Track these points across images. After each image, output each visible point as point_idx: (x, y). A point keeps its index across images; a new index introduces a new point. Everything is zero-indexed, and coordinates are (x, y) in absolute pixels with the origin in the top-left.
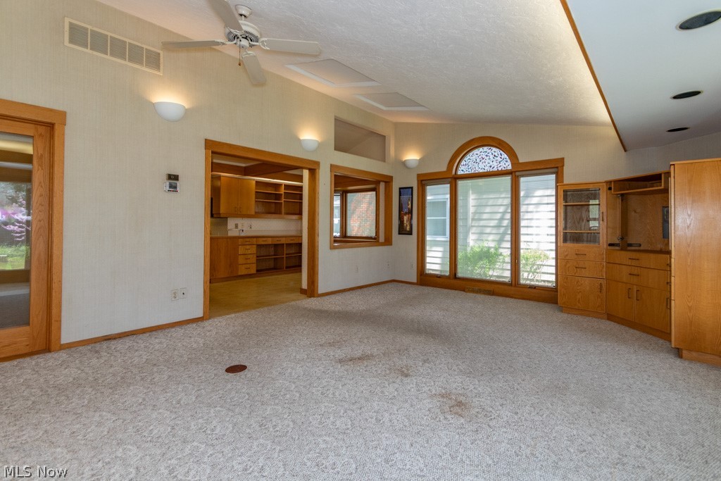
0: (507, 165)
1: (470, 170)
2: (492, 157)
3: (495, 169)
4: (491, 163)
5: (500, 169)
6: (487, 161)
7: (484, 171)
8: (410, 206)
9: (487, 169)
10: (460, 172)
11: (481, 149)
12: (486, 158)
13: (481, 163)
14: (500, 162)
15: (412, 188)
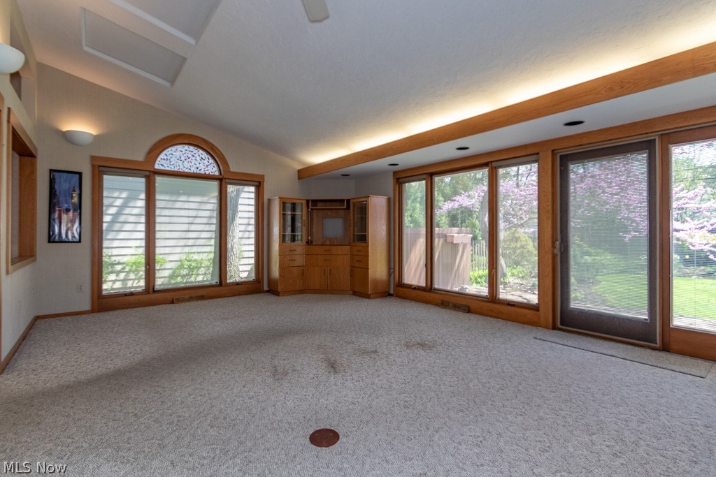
0: (213, 170)
1: (173, 167)
2: (198, 158)
3: (202, 172)
4: (198, 165)
5: (207, 173)
6: (194, 162)
7: (189, 171)
8: (76, 200)
9: (193, 170)
10: (157, 167)
11: (186, 147)
12: (192, 157)
13: (186, 162)
14: (207, 166)
15: (80, 174)
